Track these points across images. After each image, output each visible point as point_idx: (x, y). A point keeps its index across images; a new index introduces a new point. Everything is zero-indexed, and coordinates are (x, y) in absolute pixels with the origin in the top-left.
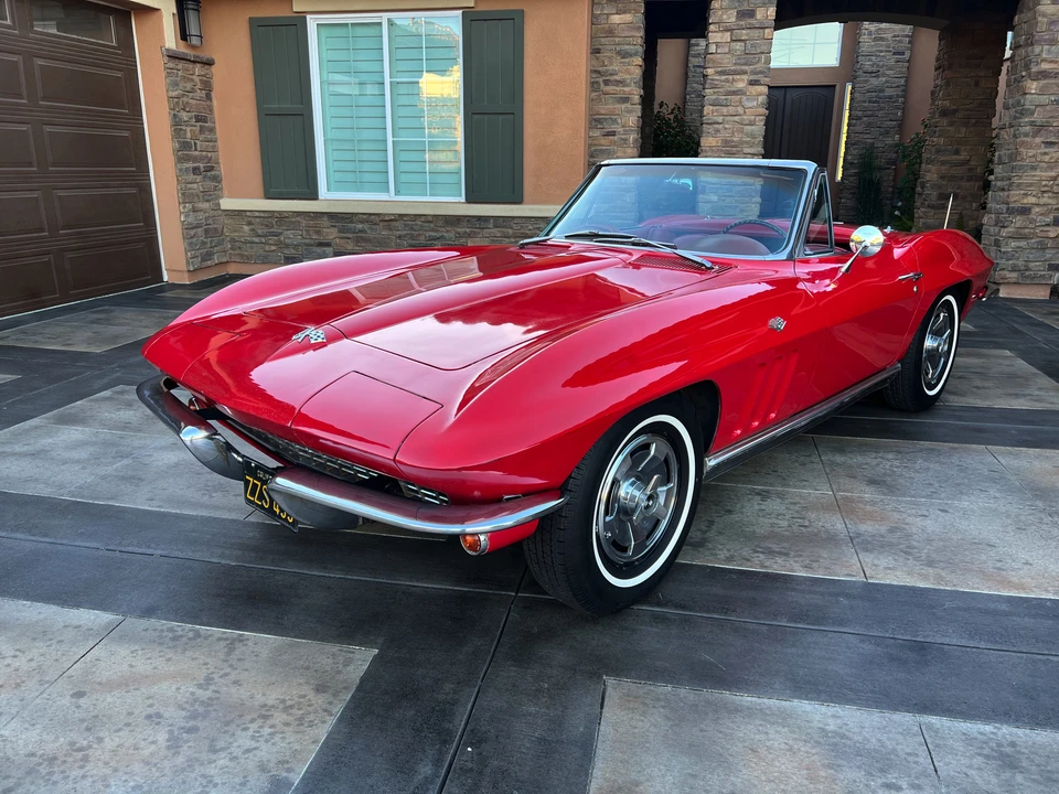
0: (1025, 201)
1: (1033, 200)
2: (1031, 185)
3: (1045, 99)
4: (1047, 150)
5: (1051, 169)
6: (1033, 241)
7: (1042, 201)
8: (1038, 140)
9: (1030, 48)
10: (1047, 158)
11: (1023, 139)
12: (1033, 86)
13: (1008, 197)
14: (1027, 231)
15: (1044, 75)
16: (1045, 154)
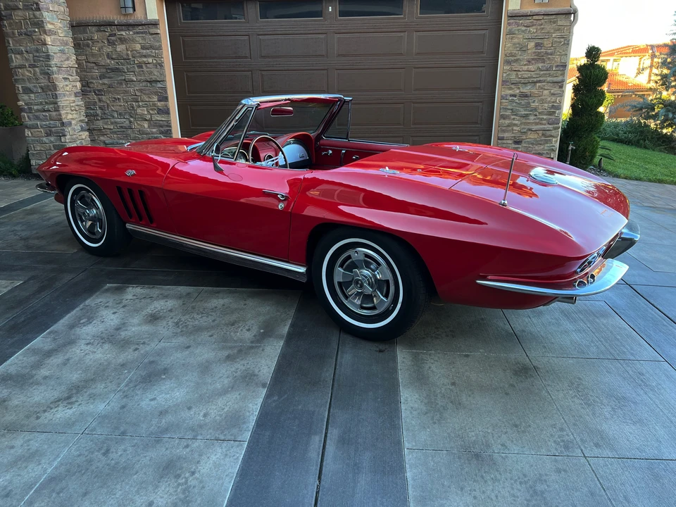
0: (68, 117)
1: (70, 116)
2: (67, 106)
3: (56, 49)
4: (67, 83)
5: (70, 95)
6: (78, 142)
7: (75, 116)
8: (61, 76)
9: (38, 13)
10: (68, 88)
11: (55, 76)
12: (49, 40)
13: (60, 115)
14: (75, 136)
15: (51, 33)
16: (67, 86)
